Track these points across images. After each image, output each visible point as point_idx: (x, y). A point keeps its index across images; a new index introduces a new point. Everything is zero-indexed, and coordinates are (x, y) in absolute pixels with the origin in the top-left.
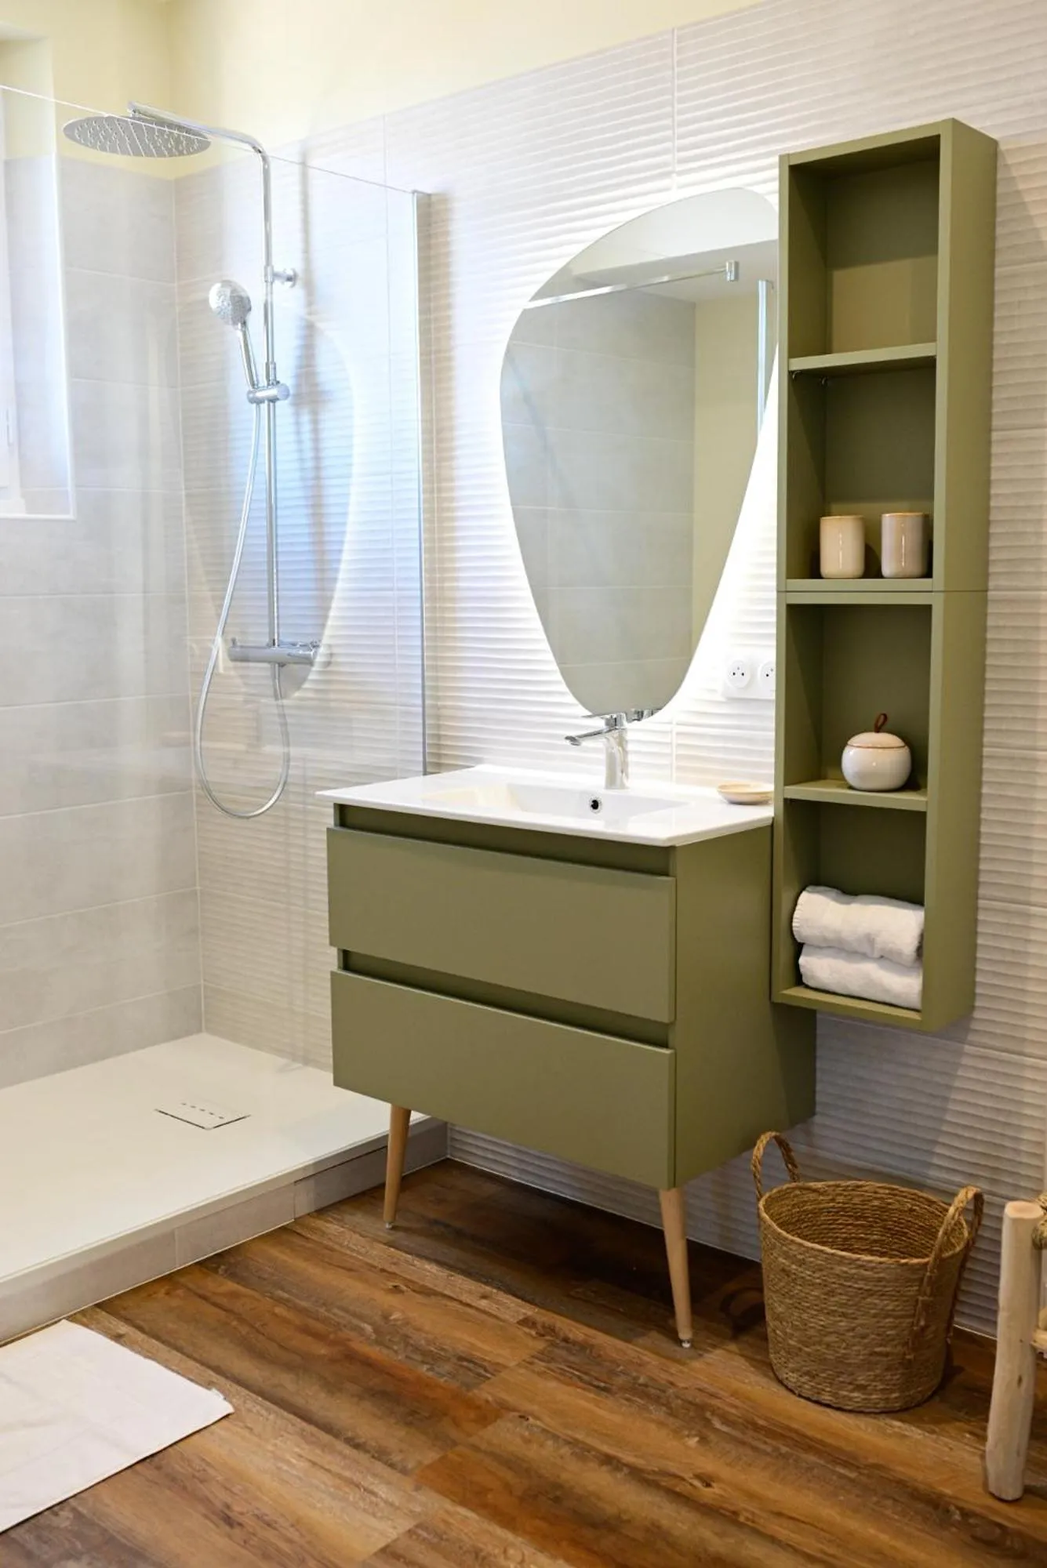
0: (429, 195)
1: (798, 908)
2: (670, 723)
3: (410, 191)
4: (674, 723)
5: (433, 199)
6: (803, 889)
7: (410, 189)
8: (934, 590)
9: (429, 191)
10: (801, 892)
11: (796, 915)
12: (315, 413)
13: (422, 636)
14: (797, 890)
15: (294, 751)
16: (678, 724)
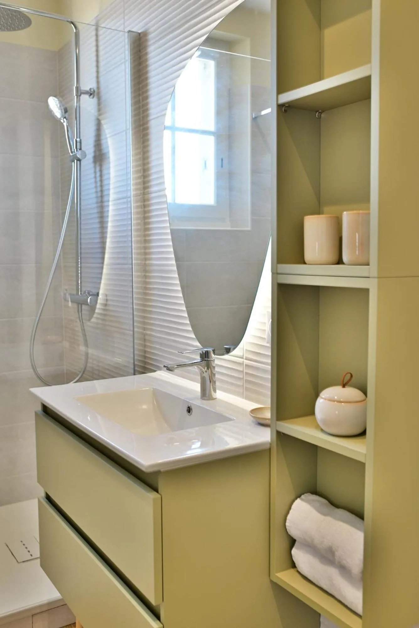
0: (140, 34)
1: (291, 511)
2: (242, 358)
3: (127, 31)
4: (244, 358)
5: (142, 35)
6: (299, 496)
7: (127, 30)
8: (371, 276)
9: (140, 32)
10: (296, 499)
11: (289, 517)
12: (101, 166)
13: (133, 291)
14: (293, 497)
15: (90, 351)
16: (246, 359)
